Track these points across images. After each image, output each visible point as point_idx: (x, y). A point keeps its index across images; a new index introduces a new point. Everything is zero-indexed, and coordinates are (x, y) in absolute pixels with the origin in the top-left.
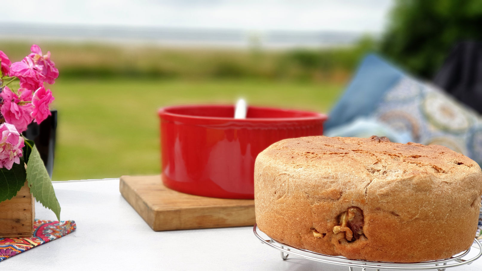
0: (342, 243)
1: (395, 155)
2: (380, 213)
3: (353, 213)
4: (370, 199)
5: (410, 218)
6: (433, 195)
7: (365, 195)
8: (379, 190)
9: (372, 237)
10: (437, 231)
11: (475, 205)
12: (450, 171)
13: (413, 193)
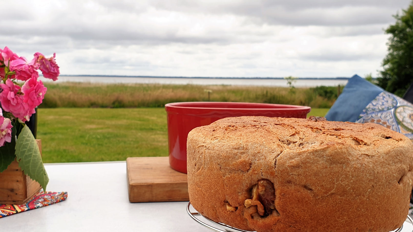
0: (254, 218)
1: (317, 129)
2: (291, 186)
3: (263, 186)
4: (279, 171)
5: (324, 192)
6: (351, 168)
7: (274, 166)
8: (289, 161)
9: (283, 213)
10: (357, 208)
11: (403, 181)
12: (373, 143)
13: (327, 165)
